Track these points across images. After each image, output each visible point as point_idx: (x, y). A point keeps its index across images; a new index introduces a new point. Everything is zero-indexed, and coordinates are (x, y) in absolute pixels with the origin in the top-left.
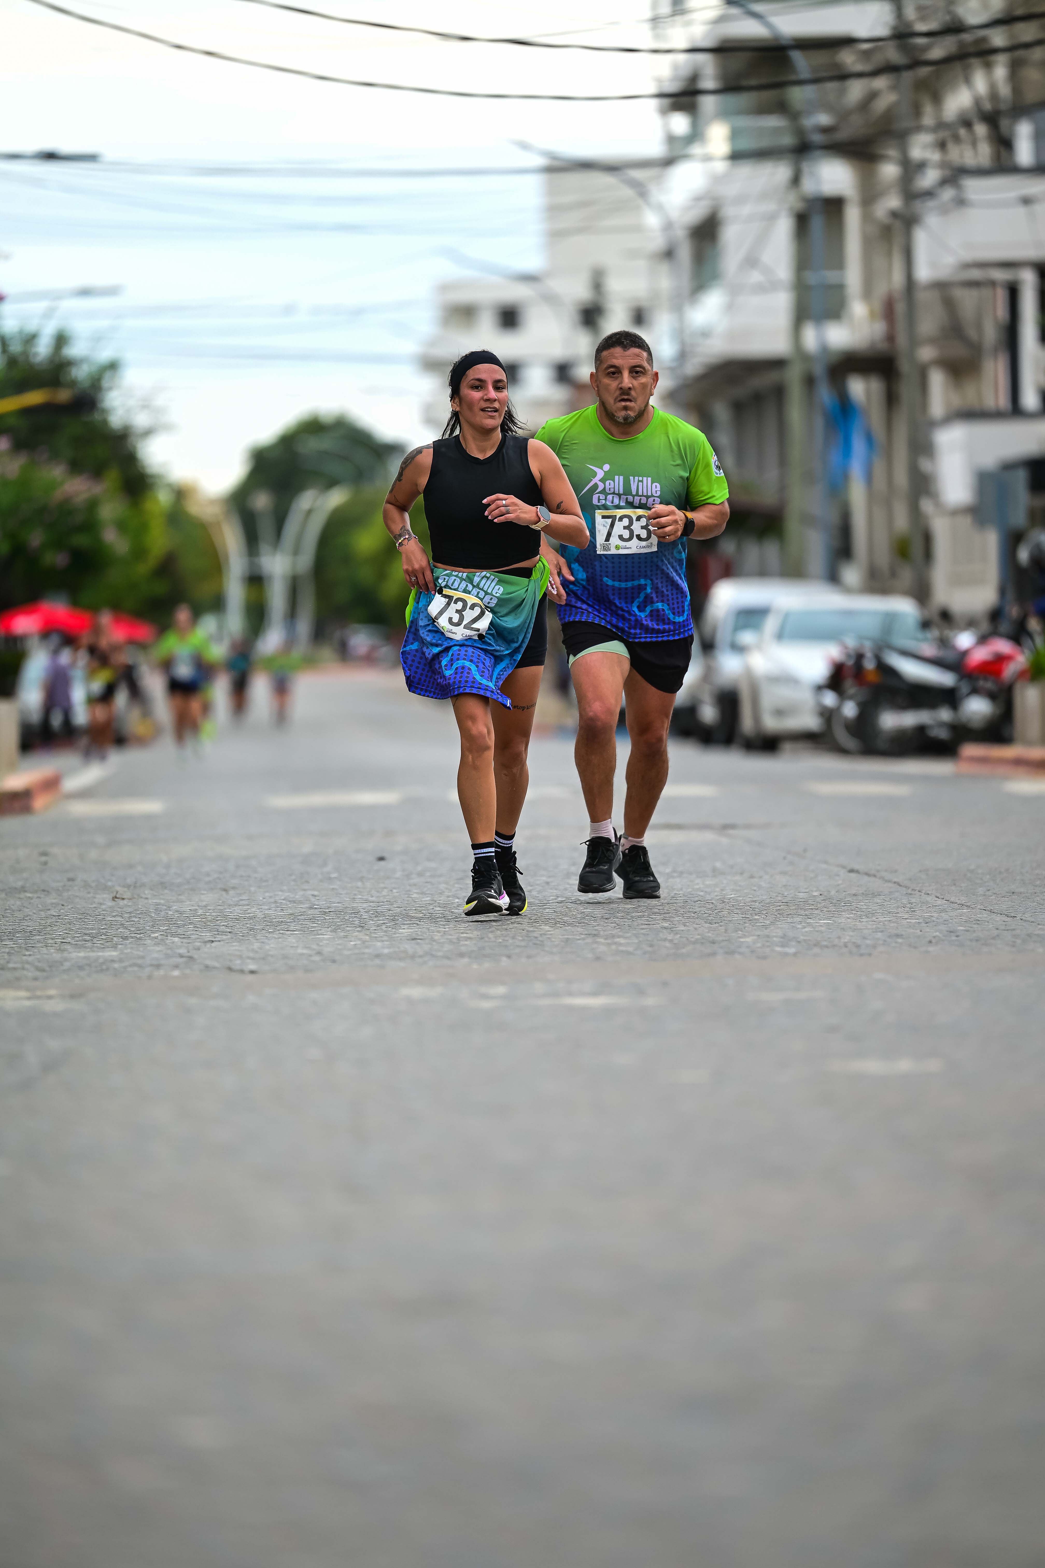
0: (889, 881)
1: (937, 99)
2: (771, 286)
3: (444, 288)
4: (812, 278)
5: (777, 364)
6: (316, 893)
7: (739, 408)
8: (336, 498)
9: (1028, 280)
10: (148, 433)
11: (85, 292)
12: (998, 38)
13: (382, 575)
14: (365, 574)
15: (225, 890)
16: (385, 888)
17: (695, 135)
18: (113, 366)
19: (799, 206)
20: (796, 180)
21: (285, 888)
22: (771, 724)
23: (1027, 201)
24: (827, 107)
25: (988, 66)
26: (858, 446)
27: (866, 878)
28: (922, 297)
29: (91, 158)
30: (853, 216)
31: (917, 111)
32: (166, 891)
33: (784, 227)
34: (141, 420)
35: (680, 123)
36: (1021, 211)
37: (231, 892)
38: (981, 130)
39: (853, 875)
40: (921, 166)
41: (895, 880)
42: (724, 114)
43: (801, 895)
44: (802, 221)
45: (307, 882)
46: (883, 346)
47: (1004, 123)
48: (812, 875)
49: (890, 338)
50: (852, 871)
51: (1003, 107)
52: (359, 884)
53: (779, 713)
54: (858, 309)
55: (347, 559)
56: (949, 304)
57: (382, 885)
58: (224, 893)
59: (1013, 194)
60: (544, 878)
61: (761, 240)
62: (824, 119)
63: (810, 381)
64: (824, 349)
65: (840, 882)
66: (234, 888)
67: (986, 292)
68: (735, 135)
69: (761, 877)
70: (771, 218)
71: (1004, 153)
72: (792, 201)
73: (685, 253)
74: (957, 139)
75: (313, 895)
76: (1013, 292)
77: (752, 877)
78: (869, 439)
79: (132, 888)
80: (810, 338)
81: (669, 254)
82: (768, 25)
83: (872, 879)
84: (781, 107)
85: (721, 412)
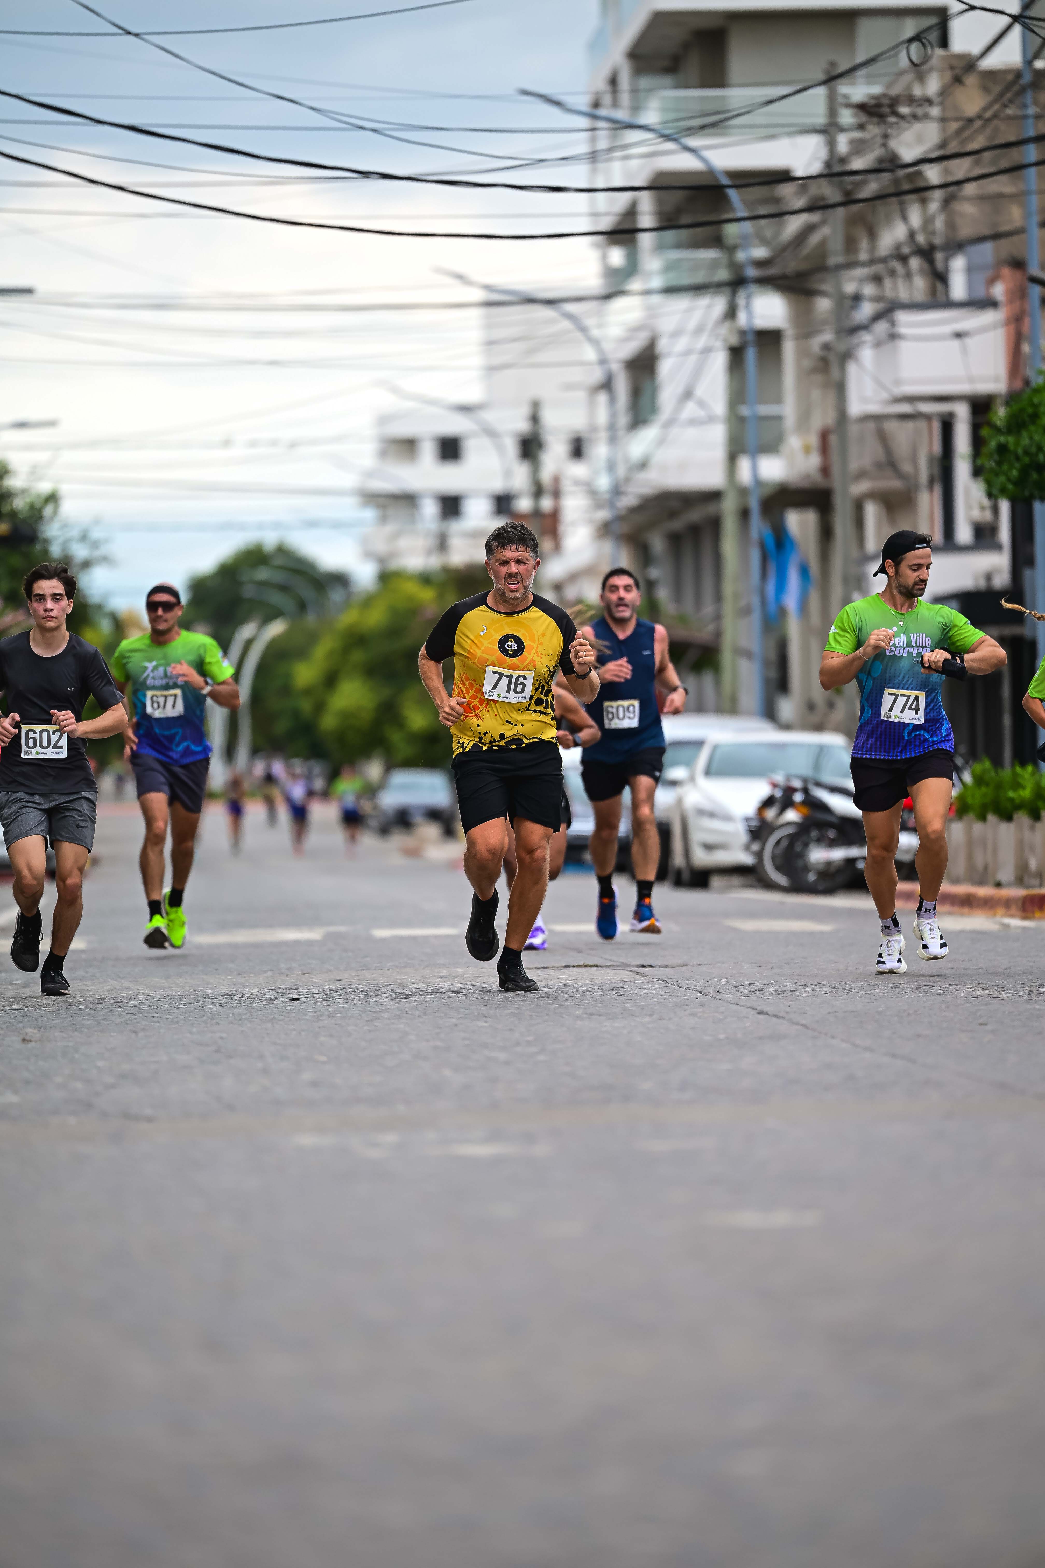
0: (797, 1024)
1: (872, 234)
2: (711, 419)
3: (383, 420)
4: (744, 411)
5: (714, 496)
6: (224, 1035)
7: (675, 540)
8: (276, 628)
9: (962, 412)
10: (86, 564)
11: (22, 425)
12: (933, 174)
13: (320, 707)
14: (306, 706)
15: (135, 1032)
16: (295, 1030)
17: (631, 269)
18: (52, 498)
19: (734, 340)
20: (731, 313)
21: (195, 1030)
22: (701, 858)
23: (959, 335)
24: (764, 242)
25: (924, 202)
26: (793, 579)
27: (774, 1019)
28: (854, 430)
29: (28, 291)
30: (789, 348)
31: (851, 245)
32: (76, 1033)
33: (719, 360)
34: (80, 552)
35: (617, 256)
36: (956, 344)
37: (141, 1034)
38: (915, 263)
39: (761, 1016)
40: (857, 298)
41: (804, 1022)
42: (660, 247)
43: (707, 1038)
44: (736, 354)
45: (218, 1024)
46: (818, 479)
47: (939, 256)
48: (721, 1017)
49: (825, 470)
50: (761, 1013)
51: (938, 241)
52: (269, 1025)
53: (709, 847)
54: (794, 442)
55: (286, 690)
56: (883, 438)
57: (291, 1027)
58: (133, 1035)
59: (948, 329)
60: (454, 1020)
61: (698, 372)
62: (760, 252)
63: (744, 514)
64: (758, 482)
65: (748, 1024)
66: (143, 1030)
67: (922, 424)
68: (668, 268)
69: (670, 1019)
70: (707, 351)
71: (940, 287)
72: (727, 335)
73: (622, 386)
74: (892, 273)
75: (221, 1038)
76: (947, 426)
77: (661, 1019)
78: (804, 571)
79: (42, 1029)
80: (744, 470)
81: (607, 385)
82: (703, 159)
83: (781, 1021)
84: (717, 241)
85: (658, 544)
